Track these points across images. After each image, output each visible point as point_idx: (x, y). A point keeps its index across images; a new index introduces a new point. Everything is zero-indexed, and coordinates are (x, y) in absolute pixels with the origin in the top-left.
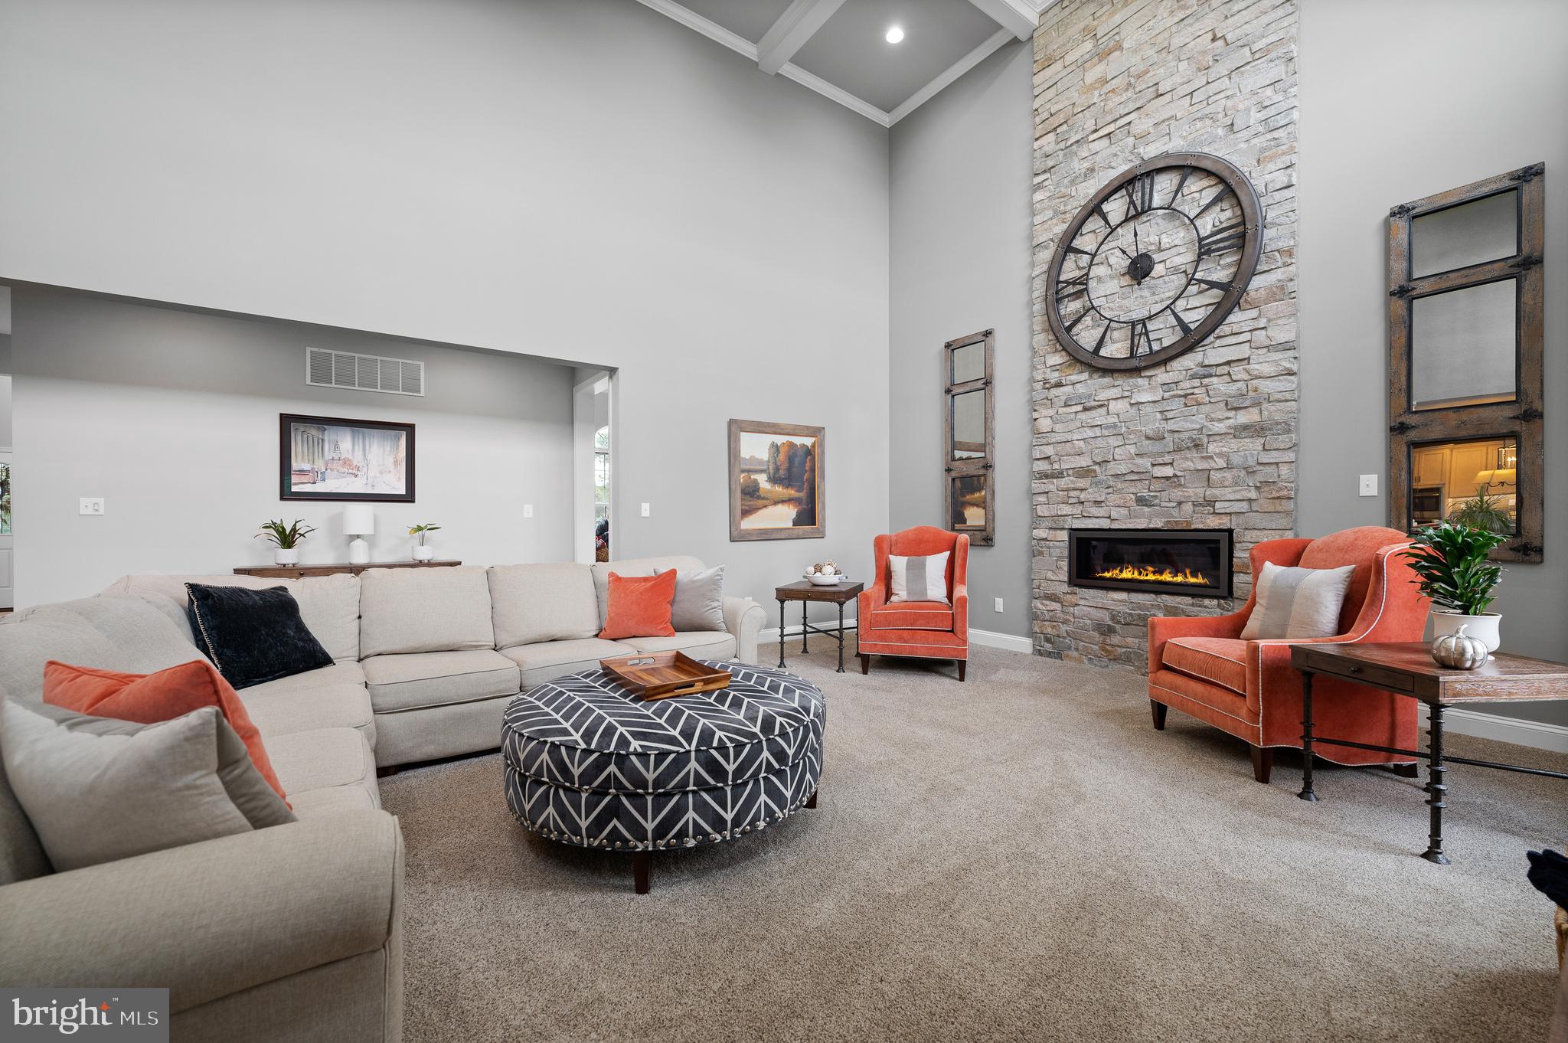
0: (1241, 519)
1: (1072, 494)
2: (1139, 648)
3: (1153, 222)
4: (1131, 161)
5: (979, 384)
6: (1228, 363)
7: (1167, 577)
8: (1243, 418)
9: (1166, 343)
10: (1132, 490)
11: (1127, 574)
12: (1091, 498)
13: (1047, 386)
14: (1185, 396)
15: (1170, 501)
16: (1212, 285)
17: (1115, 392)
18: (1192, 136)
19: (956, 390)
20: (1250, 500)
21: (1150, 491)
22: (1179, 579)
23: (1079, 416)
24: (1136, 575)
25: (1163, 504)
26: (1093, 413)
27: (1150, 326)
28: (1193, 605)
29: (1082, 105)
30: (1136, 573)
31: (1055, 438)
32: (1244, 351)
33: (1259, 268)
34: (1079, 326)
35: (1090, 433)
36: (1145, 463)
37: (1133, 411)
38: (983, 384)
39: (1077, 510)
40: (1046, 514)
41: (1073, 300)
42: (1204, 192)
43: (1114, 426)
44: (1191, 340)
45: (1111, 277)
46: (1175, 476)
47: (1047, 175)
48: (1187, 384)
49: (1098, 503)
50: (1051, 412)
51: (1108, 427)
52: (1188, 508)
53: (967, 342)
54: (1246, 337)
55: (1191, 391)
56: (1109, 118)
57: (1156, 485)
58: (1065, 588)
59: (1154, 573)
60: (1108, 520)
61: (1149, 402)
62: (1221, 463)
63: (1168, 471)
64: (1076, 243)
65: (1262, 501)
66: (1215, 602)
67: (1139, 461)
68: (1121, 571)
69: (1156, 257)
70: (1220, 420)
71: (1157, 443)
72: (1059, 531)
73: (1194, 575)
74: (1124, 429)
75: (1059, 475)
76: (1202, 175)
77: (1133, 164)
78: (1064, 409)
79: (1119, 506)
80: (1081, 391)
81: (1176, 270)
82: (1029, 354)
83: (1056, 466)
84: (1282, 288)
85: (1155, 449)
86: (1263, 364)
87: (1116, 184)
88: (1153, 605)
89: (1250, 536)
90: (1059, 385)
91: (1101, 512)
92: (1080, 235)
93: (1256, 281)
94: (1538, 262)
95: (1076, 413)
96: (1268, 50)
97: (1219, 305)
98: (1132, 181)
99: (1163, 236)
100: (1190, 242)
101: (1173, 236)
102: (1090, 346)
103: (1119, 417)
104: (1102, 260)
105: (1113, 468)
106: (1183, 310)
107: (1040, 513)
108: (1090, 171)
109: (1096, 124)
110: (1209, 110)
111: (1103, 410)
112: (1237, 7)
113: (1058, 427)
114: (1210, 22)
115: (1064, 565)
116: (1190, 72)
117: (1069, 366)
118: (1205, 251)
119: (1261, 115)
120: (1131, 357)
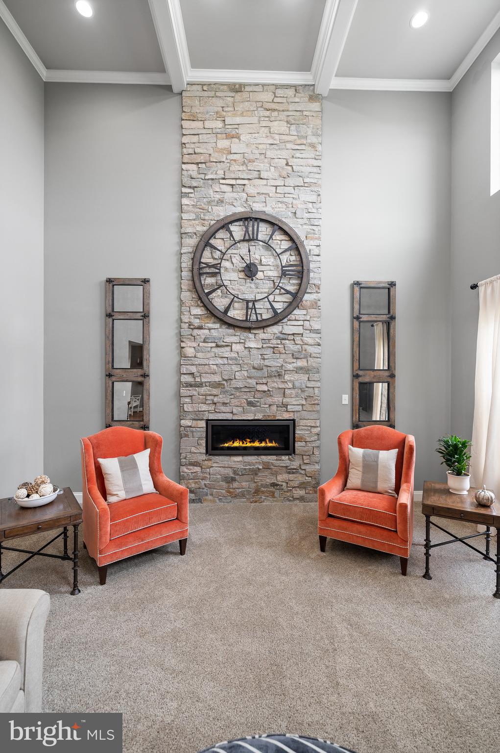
0: (299, 414)
1: (208, 398)
2: (249, 488)
3: (257, 247)
4: (245, 207)
5: (139, 316)
6: (293, 334)
7: (257, 444)
8: (301, 363)
9: (264, 317)
10: (245, 397)
11: (235, 444)
12: (221, 401)
13: (192, 327)
14: (274, 348)
15: (265, 404)
16: (288, 292)
17: (235, 339)
18: (278, 210)
19: (116, 316)
20: (303, 405)
21: (254, 398)
22: (263, 444)
23: (213, 350)
25: (262, 406)
26: (222, 349)
27: (257, 305)
28: (277, 460)
29: (216, 158)
30: (241, 443)
31: (197, 361)
32: (300, 330)
33: (308, 291)
34: (214, 294)
35: (220, 361)
36: (253, 382)
37: (246, 352)
38: (142, 316)
39: (212, 408)
40: (191, 410)
41: (209, 277)
42: (282, 242)
43: (236, 359)
44: (277, 318)
45: (233, 271)
46: (269, 390)
47: (191, 190)
48: (275, 342)
49: (224, 404)
50: (195, 345)
51: (232, 359)
52: (274, 408)
53: (127, 282)
54: (301, 323)
55: (277, 346)
56: (233, 176)
57: (258, 395)
58: (204, 457)
59: (250, 442)
60: (231, 415)
61: (255, 348)
62: (290, 385)
63: (265, 388)
64: (212, 241)
65: (308, 405)
66: (287, 457)
67: (250, 381)
68: (233, 443)
69: (260, 268)
70: (290, 363)
71: (259, 372)
72: (199, 421)
74: (241, 362)
75: (200, 385)
76: (282, 233)
77: (246, 210)
78: (203, 344)
79: (237, 406)
80: (214, 334)
81: (269, 278)
82: (177, 303)
83: (198, 379)
84: (316, 303)
85: (258, 375)
86: (309, 338)
87: (238, 217)
88: (256, 462)
89: (302, 423)
90: (200, 328)
91: (227, 409)
92: (215, 238)
93: (307, 297)
94: (395, 318)
95: (211, 347)
96: (310, 185)
97: (290, 303)
98: (246, 219)
99: (263, 257)
100: (277, 266)
101: (268, 259)
102: (222, 308)
103: (238, 354)
104: (229, 258)
105: (235, 384)
106: (274, 301)
107: (186, 409)
108: (221, 202)
109: (224, 175)
110: (285, 200)
111: (228, 349)
112: (298, 155)
113: (199, 355)
114: (285, 154)
115: (203, 442)
116: (276, 175)
117: (207, 317)
118: (284, 274)
119: (308, 215)
120: (246, 320)
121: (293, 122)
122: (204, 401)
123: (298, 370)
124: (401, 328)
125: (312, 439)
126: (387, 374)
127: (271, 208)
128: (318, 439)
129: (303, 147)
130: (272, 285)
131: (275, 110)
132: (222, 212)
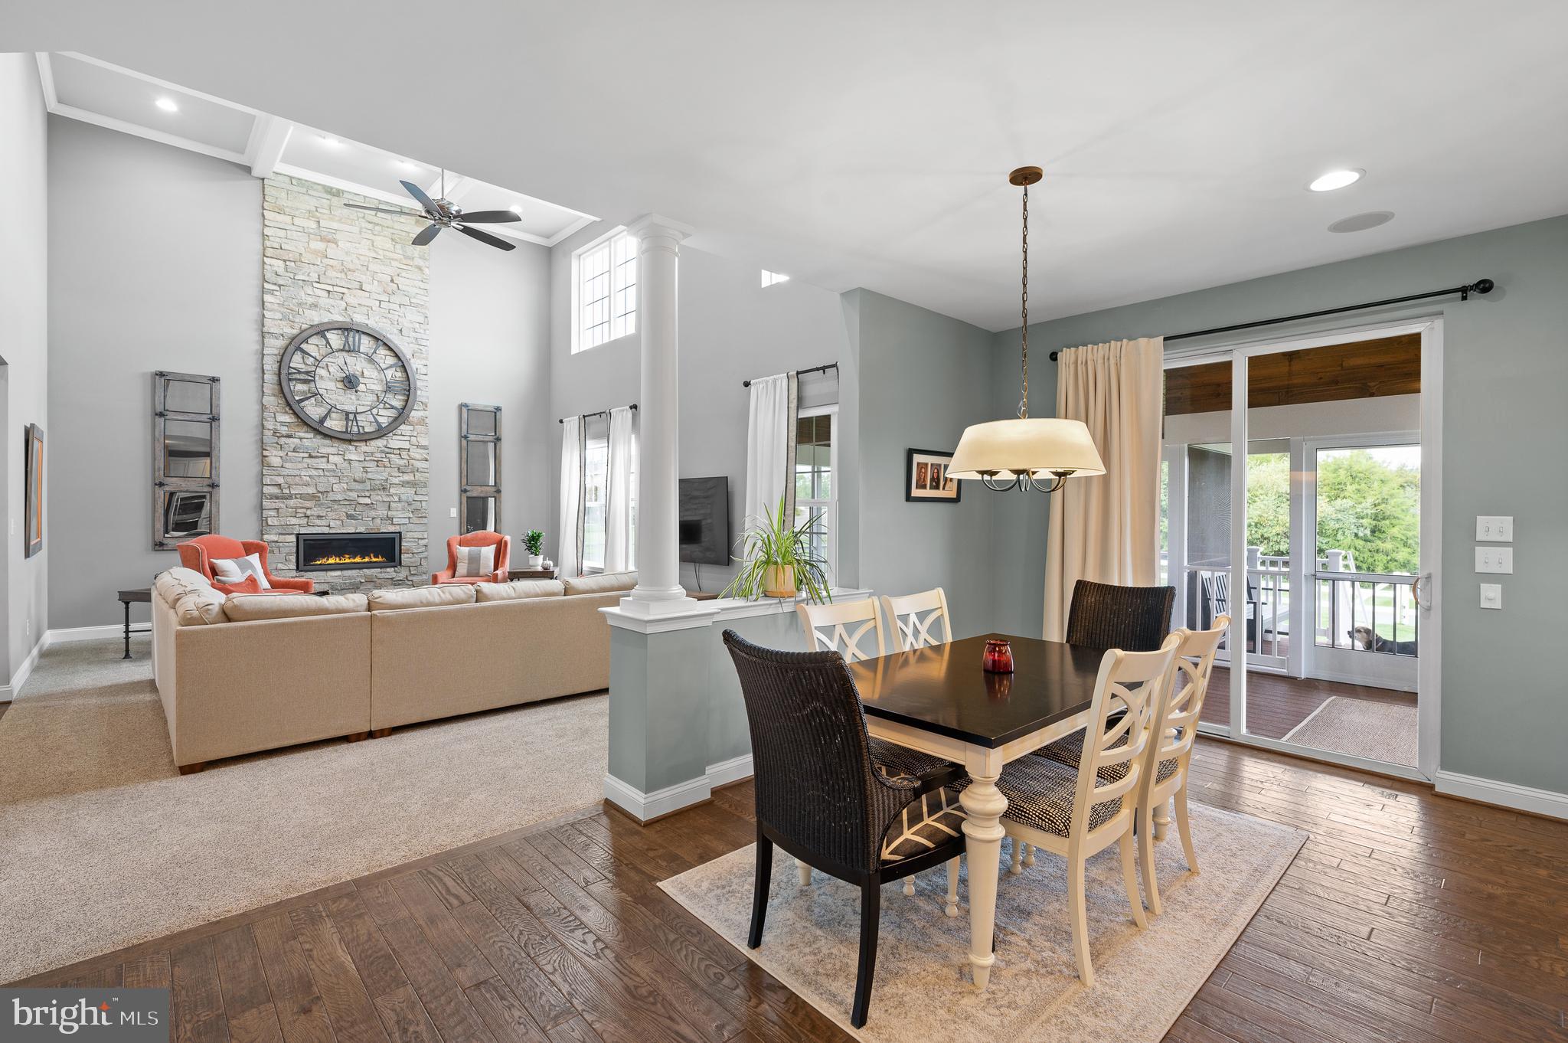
0: (405, 527)
1: (299, 510)
3: (359, 359)
4: (344, 316)
5: (205, 418)
6: (399, 449)
7: (358, 560)
8: (406, 477)
9: (366, 430)
10: (344, 510)
11: (331, 561)
12: (316, 514)
13: (278, 434)
14: (377, 461)
15: (368, 517)
16: (393, 407)
17: (333, 450)
18: (382, 324)
19: (170, 416)
20: (409, 518)
21: (355, 510)
22: (367, 560)
23: (305, 460)
24: (338, 561)
25: (364, 519)
26: (317, 460)
27: (359, 417)
28: (381, 572)
29: (309, 260)
30: (338, 559)
31: (285, 472)
32: (406, 445)
33: (415, 408)
34: (306, 402)
35: (315, 473)
36: (354, 495)
37: (346, 464)
38: (210, 419)
39: (304, 521)
40: (276, 523)
41: (301, 383)
42: (386, 357)
43: (334, 471)
44: (381, 433)
45: (330, 379)
46: (372, 504)
47: (276, 288)
48: (379, 455)
49: (319, 517)
50: (282, 454)
51: (328, 471)
52: (378, 521)
53: (188, 379)
54: (408, 438)
55: (381, 459)
56: (329, 282)
57: (359, 508)
58: (294, 573)
59: (349, 558)
60: (328, 528)
61: (356, 460)
62: (396, 499)
63: (367, 501)
64: (304, 346)
65: (414, 518)
66: (393, 569)
67: (350, 494)
68: (328, 560)
69: (361, 380)
70: (395, 477)
71: (361, 484)
72: (287, 536)
73: (376, 556)
74: (340, 474)
75: (290, 497)
76: (387, 348)
77: (345, 319)
78: (294, 454)
79: (335, 519)
80: (307, 444)
81: (372, 392)
82: (257, 407)
83: (286, 491)
84: (424, 420)
85: (359, 488)
86: (416, 453)
87: (337, 326)
88: (357, 576)
89: (409, 535)
90: (289, 436)
91: (323, 523)
92: (307, 343)
93: (413, 413)
94: (500, 440)
95: (303, 458)
96: (417, 305)
97: (396, 419)
98: (347, 329)
99: (365, 370)
100: (382, 381)
101: (370, 372)
102: (316, 417)
103: (336, 466)
104: (325, 366)
105: (332, 497)
106: (377, 415)
107: (270, 523)
108: (315, 306)
109: (319, 278)
110: (389, 316)
111: (325, 460)
112: (404, 274)
113: (287, 465)
114: (389, 270)
115: (293, 558)
116: (380, 290)
117: (298, 425)
118: (388, 389)
119: (414, 334)
120: (346, 432)
121: (399, 241)
122: (294, 514)
123: (403, 484)
124: (506, 446)
125: (420, 550)
126: (494, 489)
127: (374, 323)
128: (426, 551)
129: (409, 268)
130: (376, 399)
131: (378, 224)
132: (316, 317)
